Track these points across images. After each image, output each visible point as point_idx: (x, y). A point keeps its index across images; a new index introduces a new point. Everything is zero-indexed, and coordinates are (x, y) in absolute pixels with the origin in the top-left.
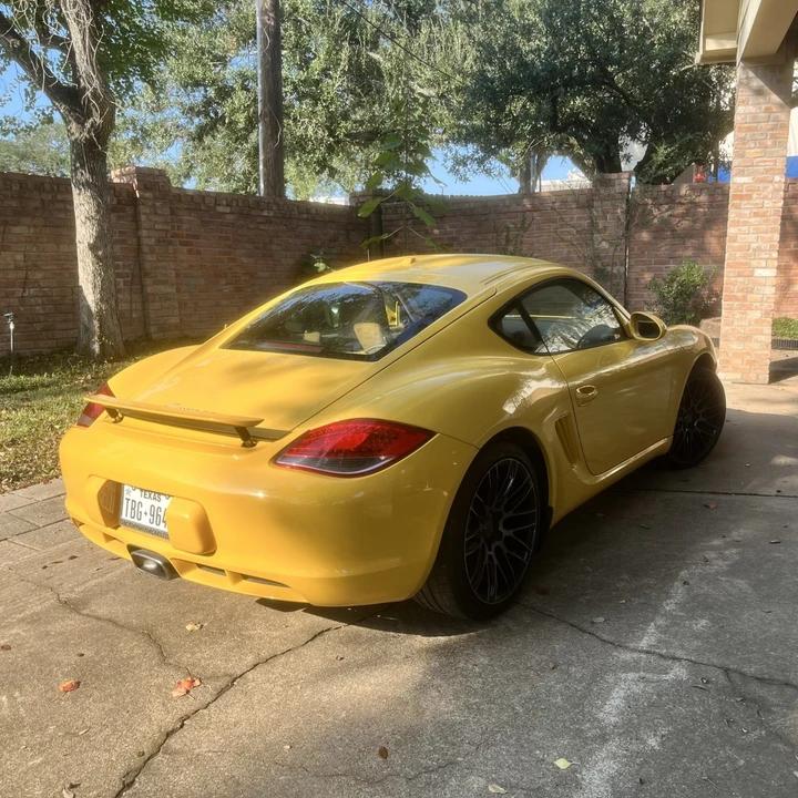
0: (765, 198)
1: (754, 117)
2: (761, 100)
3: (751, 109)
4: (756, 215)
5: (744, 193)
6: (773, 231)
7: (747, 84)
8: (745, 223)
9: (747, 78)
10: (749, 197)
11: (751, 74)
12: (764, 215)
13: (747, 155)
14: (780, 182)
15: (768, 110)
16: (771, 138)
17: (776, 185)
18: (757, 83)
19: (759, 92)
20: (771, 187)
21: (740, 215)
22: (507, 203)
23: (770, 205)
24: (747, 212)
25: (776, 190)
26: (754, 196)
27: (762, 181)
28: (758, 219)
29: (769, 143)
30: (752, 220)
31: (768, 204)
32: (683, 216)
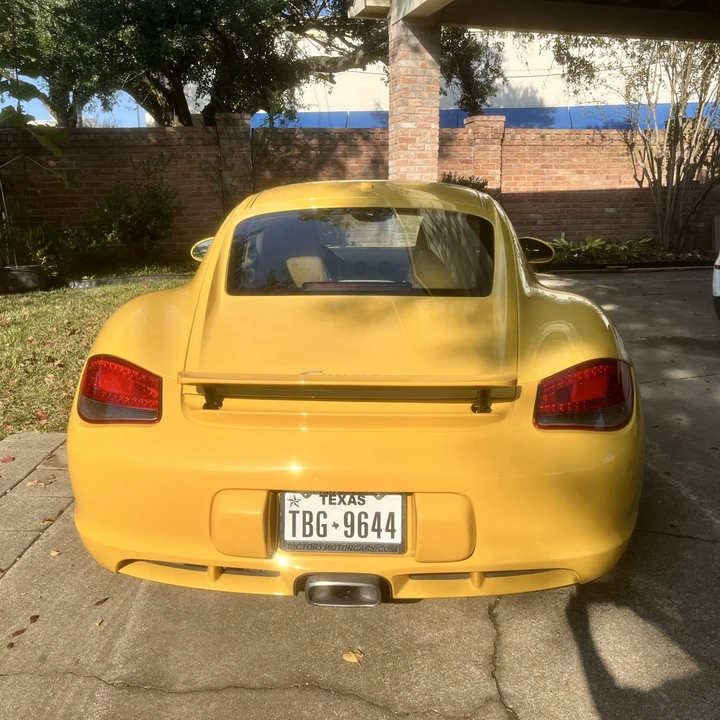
0: (425, 142)
1: (414, 71)
2: (418, 57)
3: (411, 63)
4: (420, 156)
5: (410, 137)
6: (432, 170)
7: (407, 41)
8: (412, 164)
9: (406, 35)
10: (413, 141)
11: (410, 33)
12: (425, 157)
13: (410, 104)
14: (435, 129)
15: (423, 66)
16: (427, 91)
17: (433, 132)
18: (415, 41)
19: (416, 50)
20: (429, 133)
21: (407, 156)
22: (131, 137)
23: (430, 149)
24: (412, 153)
25: (433, 136)
26: (417, 140)
27: (423, 127)
28: (421, 160)
29: (426, 95)
30: (417, 160)
31: (428, 147)
32: (298, 157)
